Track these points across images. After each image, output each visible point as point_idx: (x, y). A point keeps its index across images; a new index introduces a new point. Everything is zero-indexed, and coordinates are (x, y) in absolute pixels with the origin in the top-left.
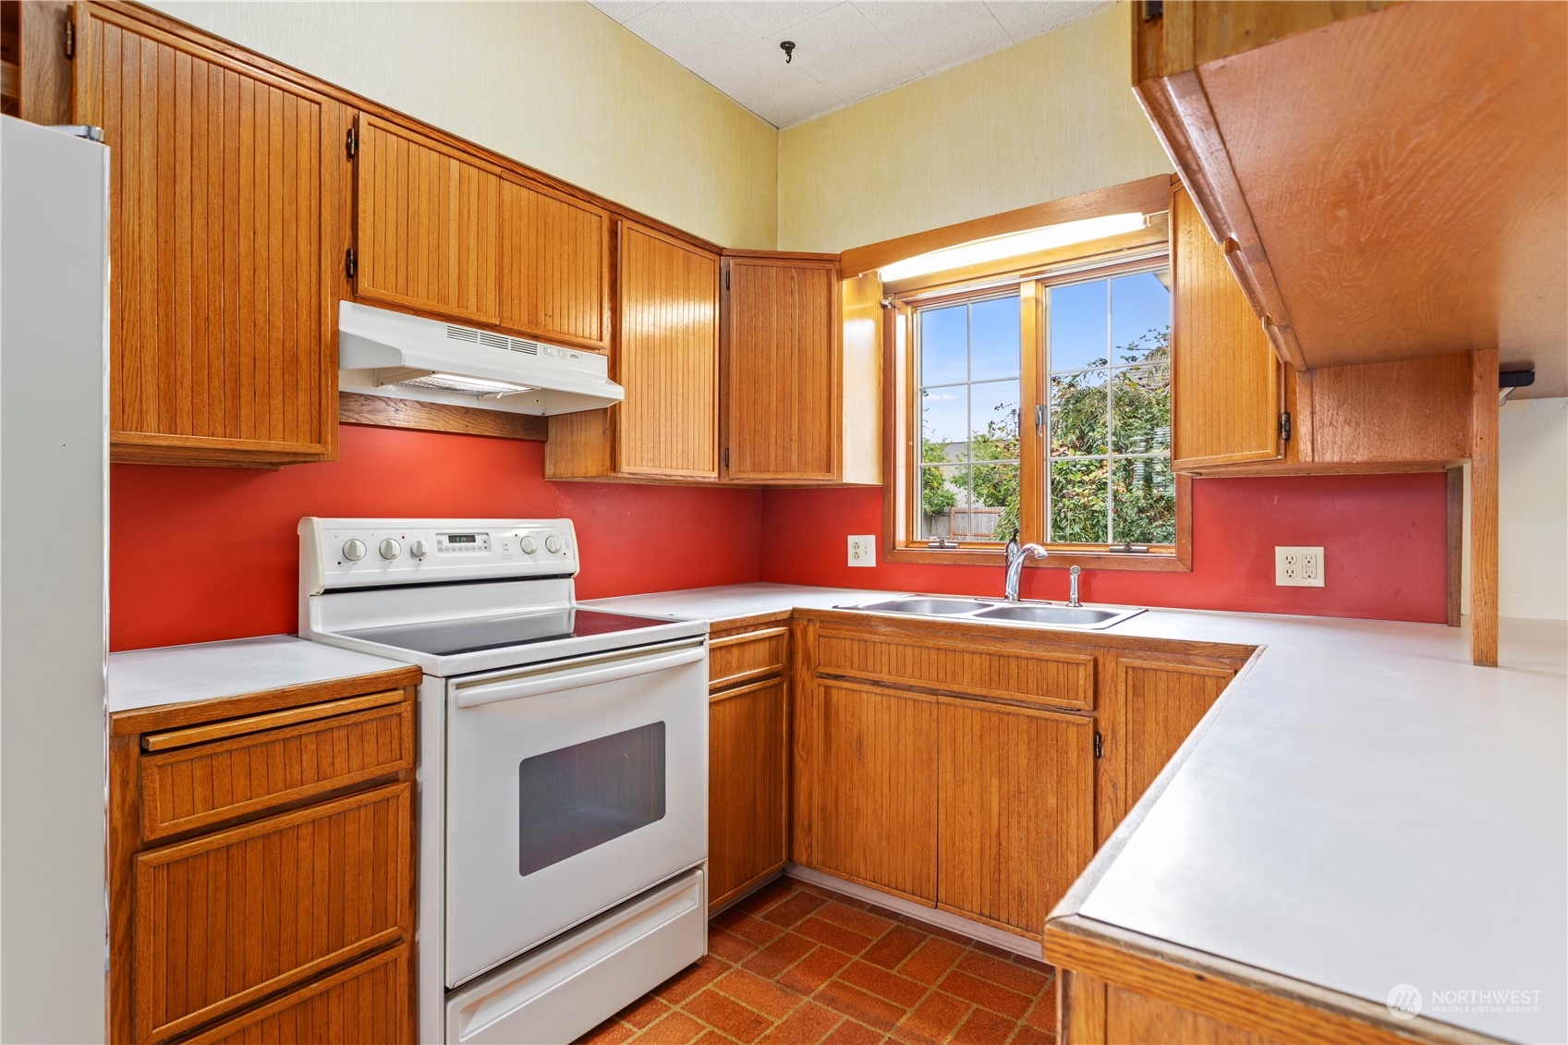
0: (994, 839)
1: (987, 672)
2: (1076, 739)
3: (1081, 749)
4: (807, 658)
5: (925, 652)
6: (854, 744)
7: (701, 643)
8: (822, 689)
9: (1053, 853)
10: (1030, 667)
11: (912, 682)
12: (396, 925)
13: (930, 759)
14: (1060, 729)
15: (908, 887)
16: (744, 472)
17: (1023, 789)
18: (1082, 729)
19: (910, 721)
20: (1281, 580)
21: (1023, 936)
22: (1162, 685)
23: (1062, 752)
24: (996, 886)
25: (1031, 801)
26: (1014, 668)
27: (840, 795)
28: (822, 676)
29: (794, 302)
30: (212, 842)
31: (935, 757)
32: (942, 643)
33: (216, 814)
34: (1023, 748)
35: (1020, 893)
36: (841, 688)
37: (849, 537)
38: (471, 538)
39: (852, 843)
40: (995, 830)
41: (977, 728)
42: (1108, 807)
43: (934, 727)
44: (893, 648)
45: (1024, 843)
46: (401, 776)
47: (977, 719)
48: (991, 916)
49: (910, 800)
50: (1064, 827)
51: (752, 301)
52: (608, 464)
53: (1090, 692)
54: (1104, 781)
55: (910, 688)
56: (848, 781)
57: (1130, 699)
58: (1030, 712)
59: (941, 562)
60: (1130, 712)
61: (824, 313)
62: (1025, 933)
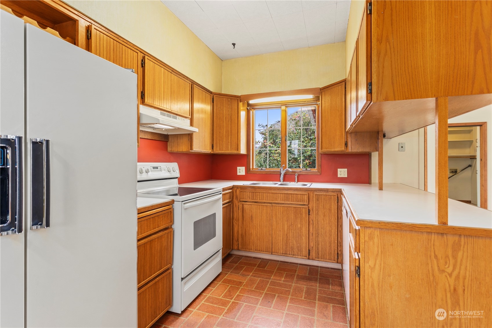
0: (286, 236)
1: (284, 198)
2: (304, 211)
3: (306, 213)
4: (237, 197)
5: (269, 194)
6: (250, 218)
7: (221, 194)
8: (241, 205)
9: (299, 237)
10: (294, 196)
11: (266, 201)
12: (170, 264)
13: (270, 219)
14: (301, 209)
15: (265, 250)
16: (217, 150)
17: (293, 223)
18: (306, 209)
19: (265, 211)
20: (339, 176)
21: (292, 257)
22: (323, 198)
23: (301, 214)
24: (286, 247)
25: (294, 226)
26: (290, 196)
27: (246, 230)
28: (241, 201)
29: (229, 107)
30: (142, 242)
31: (271, 218)
32: (273, 192)
33: (143, 235)
34: (293, 214)
35: (292, 247)
36: (247, 204)
37: (238, 167)
38: (157, 168)
39: (250, 242)
40: (286, 234)
41: (282, 211)
42: (311, 225)
43: (271, 211)
44: (261, 194)
45: (293, 236)
46: (170, 227)
47: (282, 209)
48: (285, 254)
49: (265, 229)
50: (302, 231)
51: (219, 106)
52: (190, 148)
53: (308, 201)
54: (310, 220)
55: (265, 203)
56: (249, 227)
57: (316, 201)
58: (294, 206)
59: (263, 173)
60: (316, 204)
61: (237, 110)
62: (293, 256)
